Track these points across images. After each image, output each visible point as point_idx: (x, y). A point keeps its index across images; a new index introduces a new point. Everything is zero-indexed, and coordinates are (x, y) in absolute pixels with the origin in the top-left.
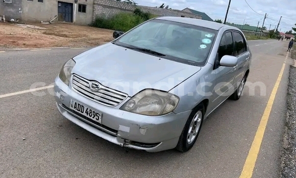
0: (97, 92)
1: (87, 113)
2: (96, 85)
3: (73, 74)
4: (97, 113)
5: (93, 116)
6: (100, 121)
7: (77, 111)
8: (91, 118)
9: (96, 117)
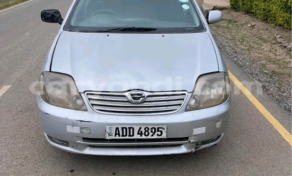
0: (145, 102)
1: (141, 134)
2: (138, 94)
3: (84, 92)
4: (158, 128)
5: (151, 134)
6: (164, 136)
7: (121, 138)
8: (149, 137)
9: (157, 133)
